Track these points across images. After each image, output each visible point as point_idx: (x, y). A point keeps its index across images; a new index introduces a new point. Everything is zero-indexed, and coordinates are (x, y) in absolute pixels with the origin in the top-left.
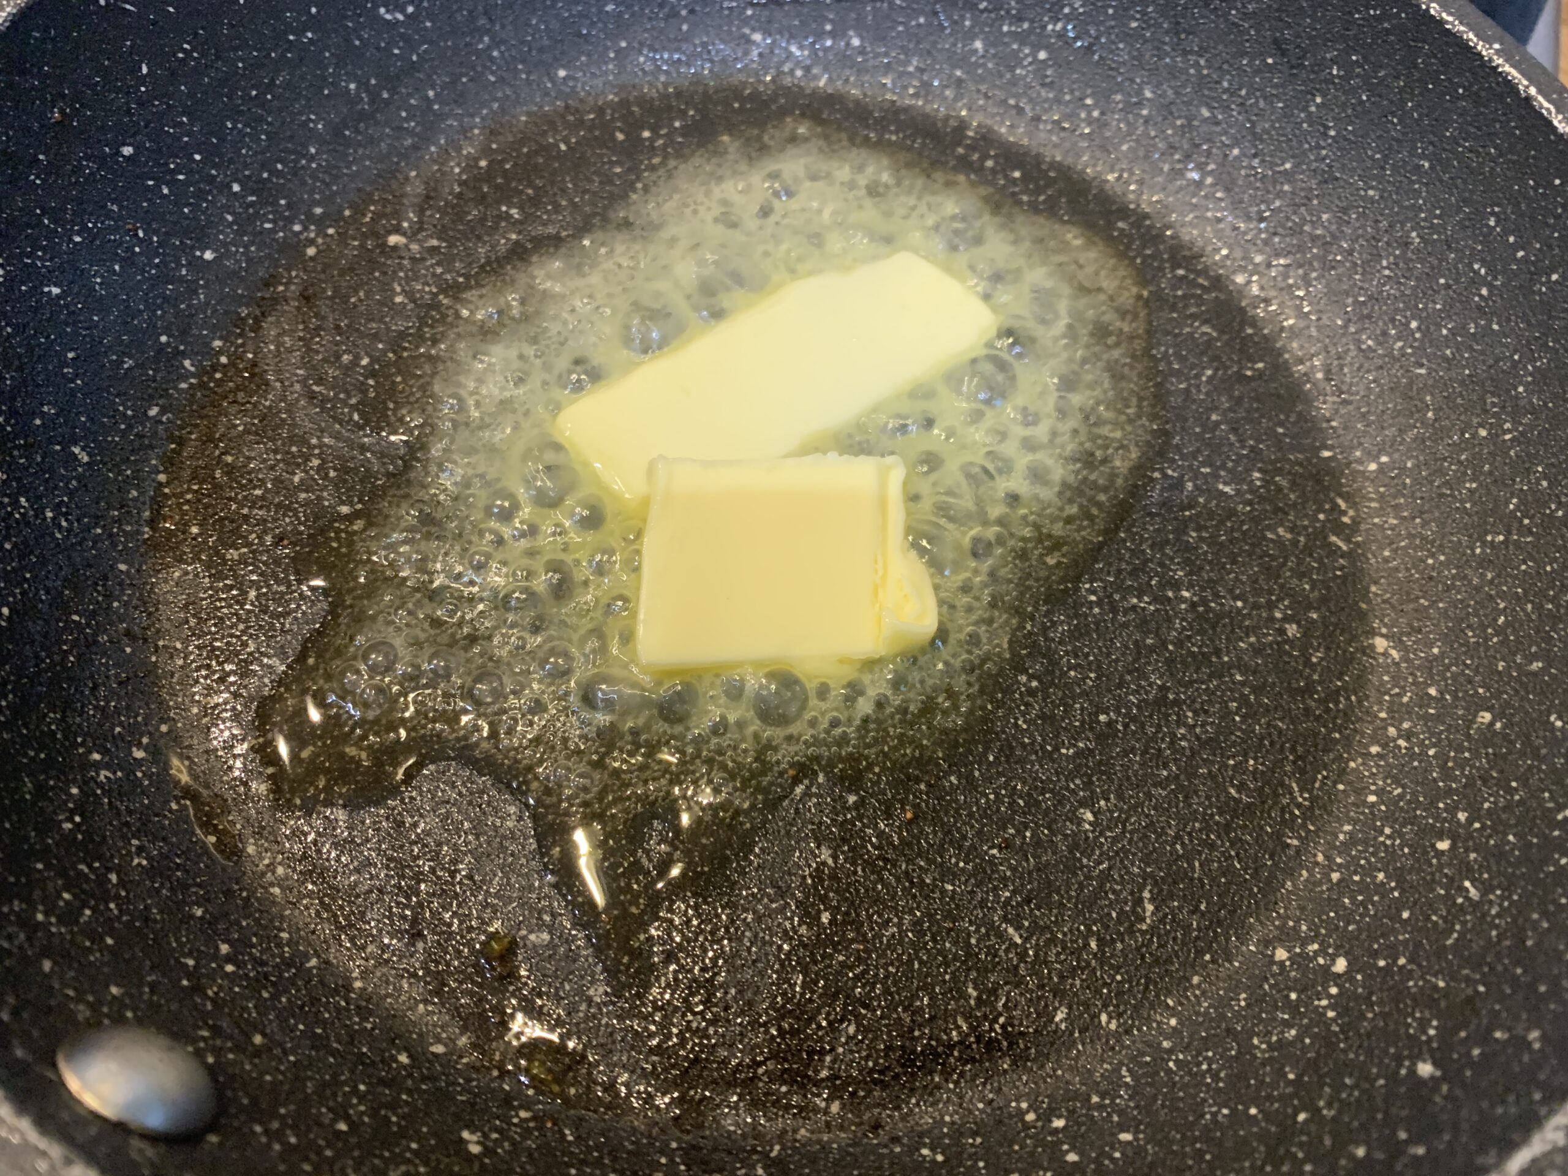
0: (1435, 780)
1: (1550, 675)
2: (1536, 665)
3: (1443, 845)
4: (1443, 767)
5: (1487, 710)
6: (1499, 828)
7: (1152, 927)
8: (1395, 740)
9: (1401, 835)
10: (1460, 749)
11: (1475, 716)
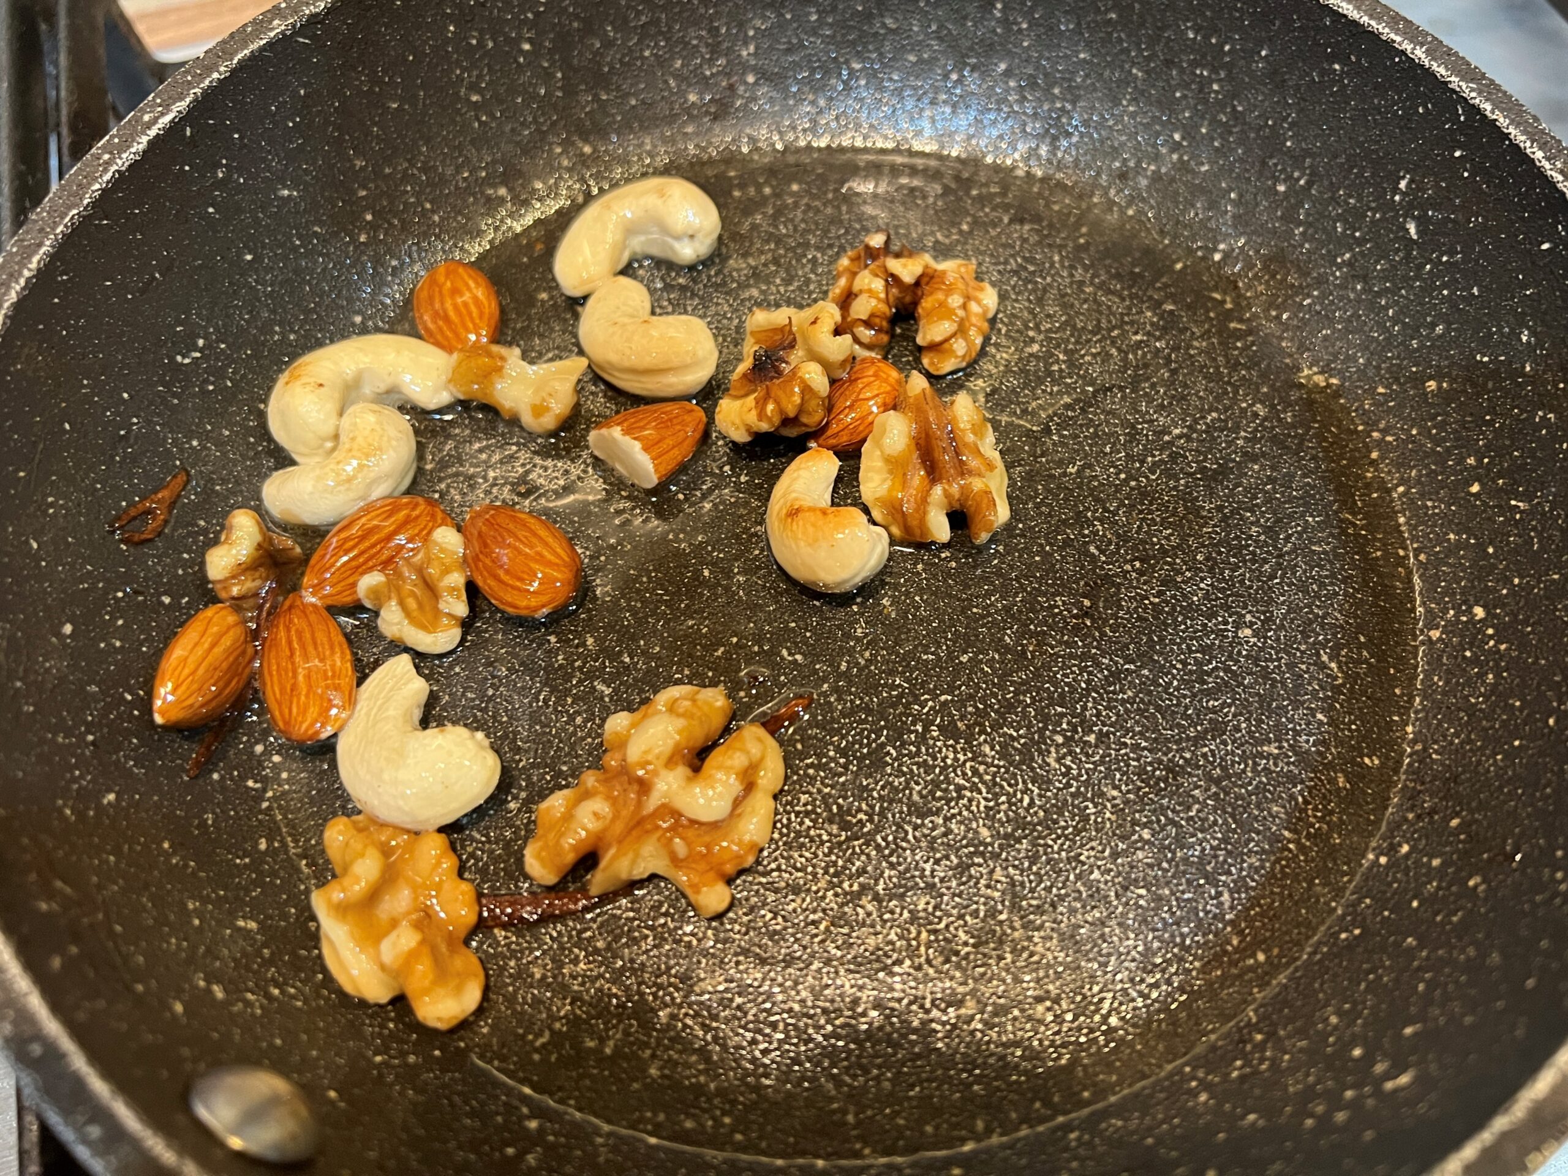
0: (1433, 450)
1: (1454, 330)
2: (1439, 330)
3: (1475, 488)
4: (1429, 436)
5: (1431, 378)
6: (1502, 453)
7: (1347, 676)
8: (1383, 439)
9: (1441, 501)
10: (1433, 418)
11: (1424, 388)
